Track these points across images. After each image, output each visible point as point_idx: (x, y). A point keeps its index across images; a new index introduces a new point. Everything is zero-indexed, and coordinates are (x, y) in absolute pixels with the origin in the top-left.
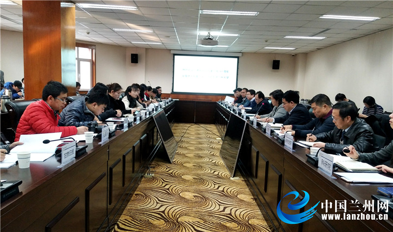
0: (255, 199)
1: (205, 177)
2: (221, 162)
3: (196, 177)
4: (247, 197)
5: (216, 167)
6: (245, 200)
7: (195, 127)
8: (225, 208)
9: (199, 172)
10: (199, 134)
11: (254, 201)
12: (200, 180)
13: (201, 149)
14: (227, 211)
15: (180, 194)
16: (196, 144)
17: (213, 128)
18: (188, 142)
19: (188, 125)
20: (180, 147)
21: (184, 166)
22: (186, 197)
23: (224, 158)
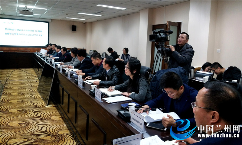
0: (62, 118)
1: (26, 109)
2: (39, 96)
3: (20, 110)
4: (57, 117)
5: (35, 100)
6: (55, 119)
7: (18, 72)
8: (42, 128)
9: (22, 105)
10: (21, 77)
11: (62, 119)
12: (23, 111)
13: (23, 88)
14: (44, 129)
15: (8, 124)
16: (19, 85)
17: (32, 71)
18: (12, 84)
19: (12, 70)
20: (6, 88)
21: (10, 103)
22: (13, 125)
23: (41, 93)
